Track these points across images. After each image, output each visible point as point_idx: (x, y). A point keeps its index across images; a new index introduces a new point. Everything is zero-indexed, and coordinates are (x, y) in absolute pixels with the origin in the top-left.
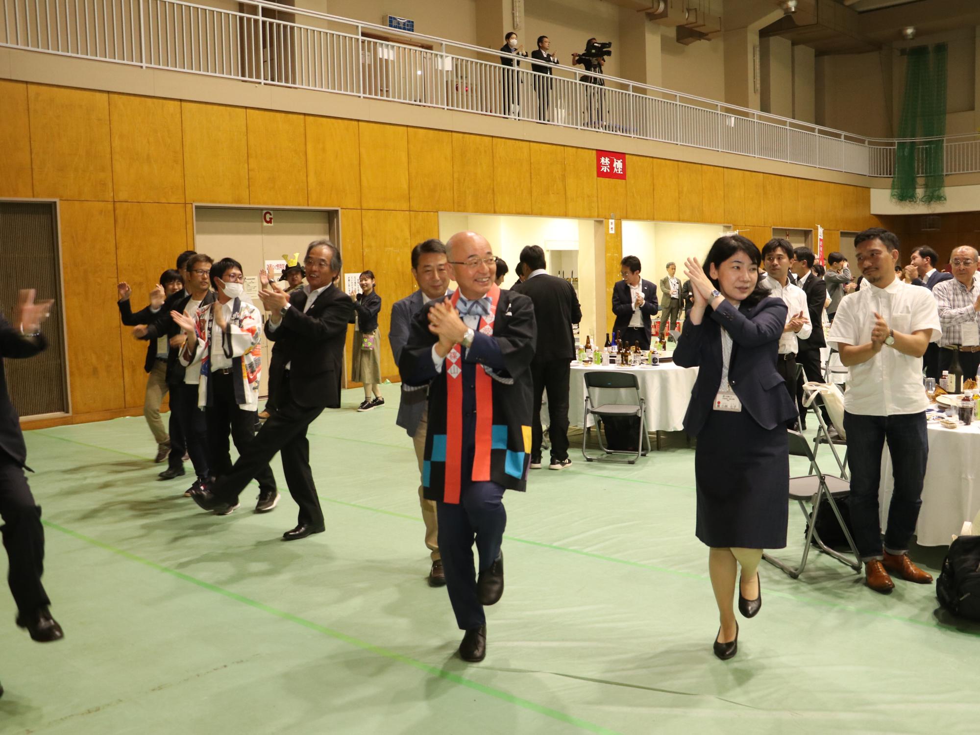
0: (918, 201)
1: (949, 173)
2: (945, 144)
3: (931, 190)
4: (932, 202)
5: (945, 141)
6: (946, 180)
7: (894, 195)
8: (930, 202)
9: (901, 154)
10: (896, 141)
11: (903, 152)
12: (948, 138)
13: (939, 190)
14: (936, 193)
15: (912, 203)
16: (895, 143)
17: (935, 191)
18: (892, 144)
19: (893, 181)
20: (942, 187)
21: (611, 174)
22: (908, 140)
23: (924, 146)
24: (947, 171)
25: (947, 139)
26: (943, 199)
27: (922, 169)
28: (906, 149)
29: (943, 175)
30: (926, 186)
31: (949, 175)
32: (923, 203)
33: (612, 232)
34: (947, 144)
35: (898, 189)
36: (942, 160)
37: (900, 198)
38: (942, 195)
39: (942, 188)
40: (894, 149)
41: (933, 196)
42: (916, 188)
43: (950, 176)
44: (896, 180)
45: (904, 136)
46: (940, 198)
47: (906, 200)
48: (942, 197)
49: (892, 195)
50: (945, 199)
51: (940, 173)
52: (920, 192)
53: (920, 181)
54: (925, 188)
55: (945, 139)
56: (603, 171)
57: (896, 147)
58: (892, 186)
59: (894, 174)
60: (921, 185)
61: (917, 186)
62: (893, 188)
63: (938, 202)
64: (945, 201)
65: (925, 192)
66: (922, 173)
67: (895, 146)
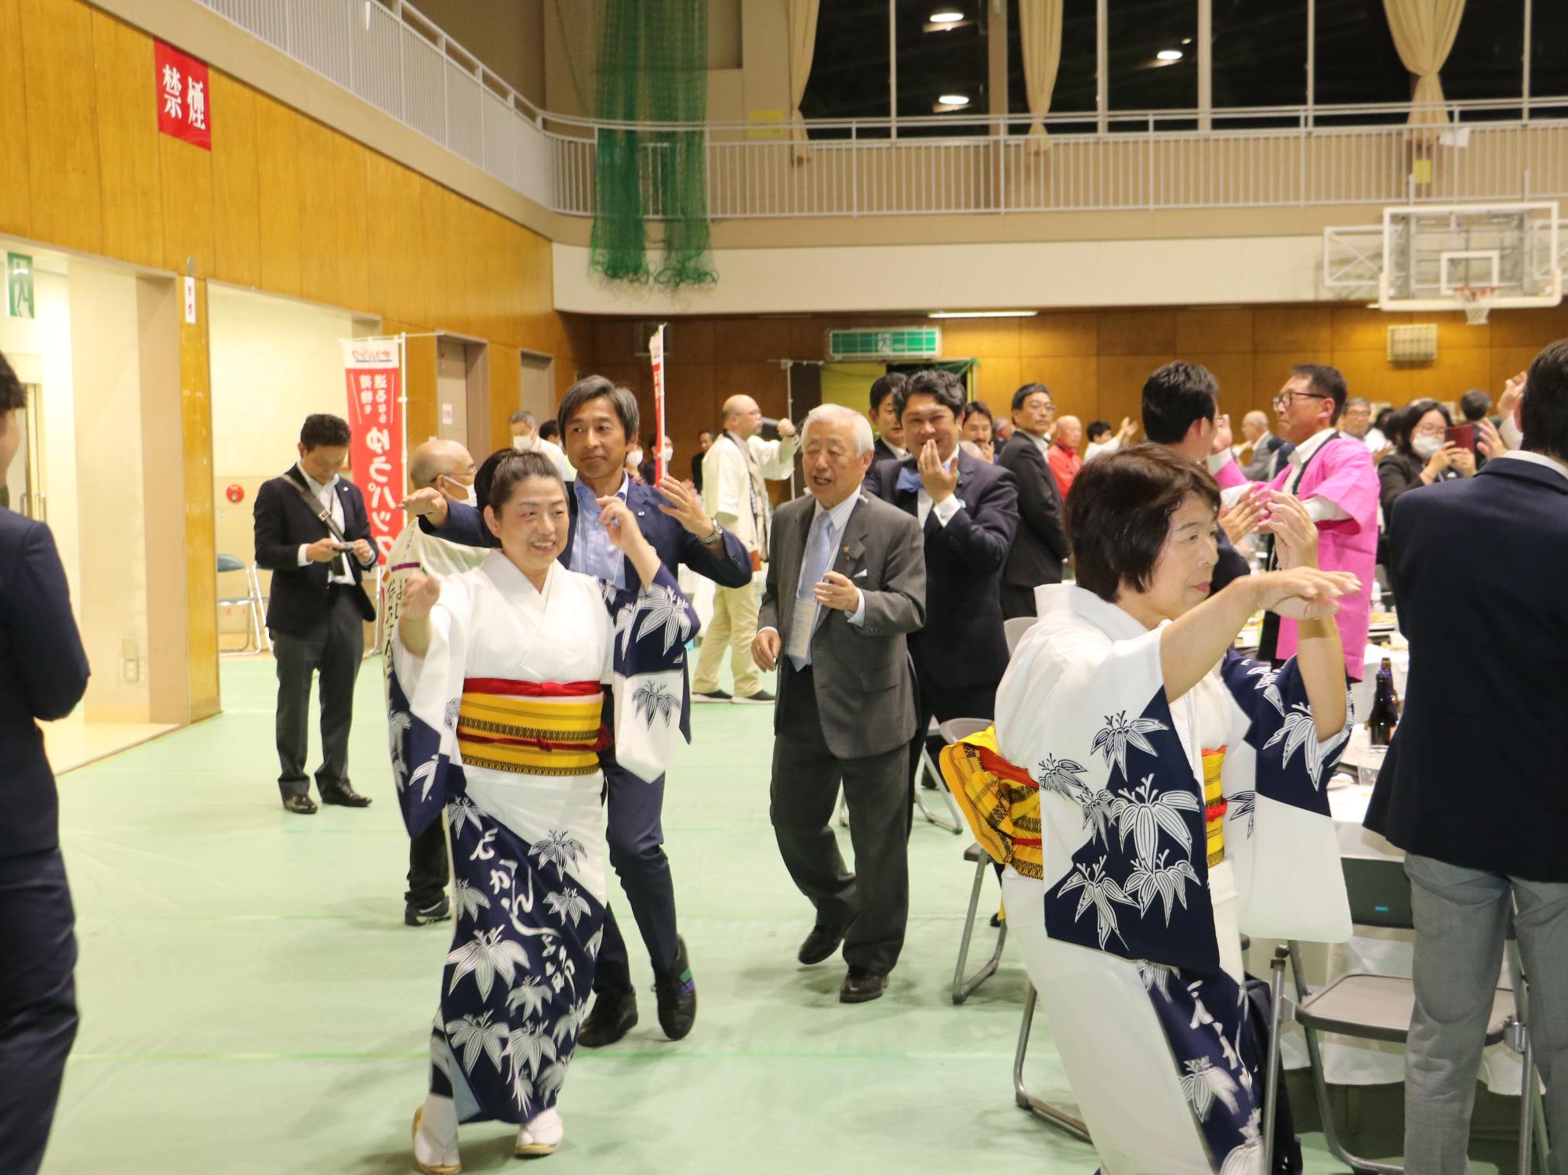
0: (651, 279)
1: (719, 215)
2: (707, 144)
3: (680, 254)
4: (682, 285)
5: (707, 136)
6: (714, 230)
7: (598, 263)
8: (677, 284)
9: (607, 160)
10: (596, 127)
11: (612, 156)
12: (713, 128)
13: (698, 255)
14: (691, 264)
15: (636, 284)
16: (592, 129)
17: (690, 258)
18: (587, 132)
19: (594, 227)
20: (704, 248)
21: (180, 128)
22: (620, 125)
23: (659, 145)
24: (714, 211)
25: (711, 132)
26: (709, 278)
27: (656, 202)
28: (617, 150)
29: (705, 220)
30: (669, 244)
31: (721, 220)
32: (662, 286)
33: (190, 318)
34: (713, 144)
35: (604, 247)
36: (702, 182)
37: (609, 272)
38: (708, 270)
39: (706, 252)
40: (592, 146)
41: (684, 274)
42: (643, 248)
43: (723, 224)
44: (599, 224)
45: (610, 115)
46: (701, 277)
47: (621, 278)
48: (706, 274)
49: (593, 263)
50: (714, 281)
51: (700, 215)
52: (654, 258)
53: (655, 230)
54: (664, 249)
55: (707, 130)
56: (169, 113)
57: (595, 141)
58: (592, 242)
59: (594, 209)
60: (656, 242)
61: (647, 245)
62: (594, 243)
63: (696, 286)
64: (712, 285)
65: (668, 258)
66: (656, 212)
67: (593, 138)
